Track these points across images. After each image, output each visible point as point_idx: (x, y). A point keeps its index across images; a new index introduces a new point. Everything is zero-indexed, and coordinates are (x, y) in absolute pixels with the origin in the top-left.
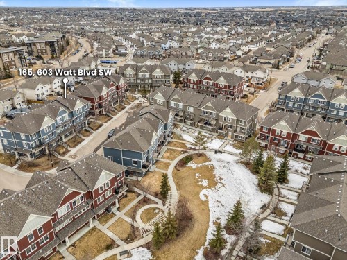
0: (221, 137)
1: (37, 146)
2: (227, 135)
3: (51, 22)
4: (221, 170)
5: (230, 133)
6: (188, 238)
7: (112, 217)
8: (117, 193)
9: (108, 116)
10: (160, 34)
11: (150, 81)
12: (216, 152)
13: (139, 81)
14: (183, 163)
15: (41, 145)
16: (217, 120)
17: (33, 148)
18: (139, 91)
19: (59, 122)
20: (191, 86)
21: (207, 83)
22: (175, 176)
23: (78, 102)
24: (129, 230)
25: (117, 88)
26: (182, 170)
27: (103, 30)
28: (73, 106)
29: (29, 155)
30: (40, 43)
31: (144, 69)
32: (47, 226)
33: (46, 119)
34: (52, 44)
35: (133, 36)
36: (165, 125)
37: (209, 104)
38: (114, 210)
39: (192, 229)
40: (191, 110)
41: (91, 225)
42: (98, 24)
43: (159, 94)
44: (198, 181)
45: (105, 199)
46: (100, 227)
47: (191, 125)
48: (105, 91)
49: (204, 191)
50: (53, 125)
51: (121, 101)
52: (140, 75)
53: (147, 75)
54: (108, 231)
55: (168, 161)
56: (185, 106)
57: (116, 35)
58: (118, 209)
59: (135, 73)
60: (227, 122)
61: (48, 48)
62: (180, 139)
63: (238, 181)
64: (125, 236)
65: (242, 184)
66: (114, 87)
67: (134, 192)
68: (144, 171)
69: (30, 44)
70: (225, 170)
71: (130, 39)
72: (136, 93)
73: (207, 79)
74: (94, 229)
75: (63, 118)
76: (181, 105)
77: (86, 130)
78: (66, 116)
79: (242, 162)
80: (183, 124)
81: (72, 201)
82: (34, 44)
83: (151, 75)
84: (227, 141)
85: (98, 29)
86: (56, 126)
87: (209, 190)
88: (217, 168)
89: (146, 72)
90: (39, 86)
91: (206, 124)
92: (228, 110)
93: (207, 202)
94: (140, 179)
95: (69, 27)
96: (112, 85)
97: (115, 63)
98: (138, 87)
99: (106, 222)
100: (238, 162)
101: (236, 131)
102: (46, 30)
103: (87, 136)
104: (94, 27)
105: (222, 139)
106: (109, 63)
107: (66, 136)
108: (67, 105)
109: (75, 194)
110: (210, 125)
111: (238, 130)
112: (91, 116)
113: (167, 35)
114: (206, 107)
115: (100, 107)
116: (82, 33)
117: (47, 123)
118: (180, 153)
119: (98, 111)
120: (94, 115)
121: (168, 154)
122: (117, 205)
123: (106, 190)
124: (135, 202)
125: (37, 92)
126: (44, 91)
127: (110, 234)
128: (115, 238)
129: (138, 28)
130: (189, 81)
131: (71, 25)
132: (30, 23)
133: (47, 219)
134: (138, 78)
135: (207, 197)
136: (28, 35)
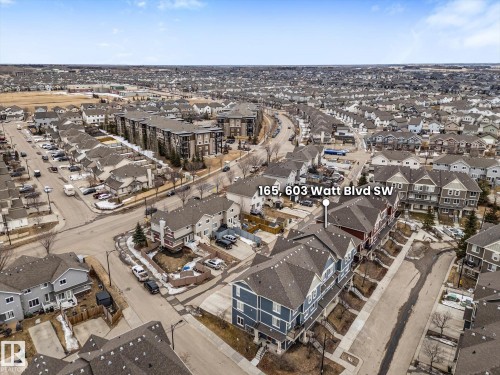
3: (230, 86)
10: (393, 107)
11: (434, 199)
13: (412, 197)
15: (298, 325)
17: (288, 332)
18: (411, 213)
25: (389, 211)
27: (302, 99)
29: (279, 343)
30: (235, 119)
31: (426, 177)
34: (250, 121)
35: (352, 109)
48: (378, 220)
52: (417, 186)
53: (431, 188)
57: (322, 107)
59: (408, 183)
61: (245, 126)
66: (385, 211)
69: (220, 121)
71: (348, 114)
82: (228, 120)
83: (438, 189)
85: (294, 98)
86: (320, 290)
89: (429, 182)
95: (255, 94)
96: (385, 207)
97: (344, 154)
98: (407, 206)
104: (289, 94)
106: (335, 154)
115: (368, 246)
116: (277, 103)
119: (364, 253)
126: (260, 200)
131: (257, 91)
132: (206, 88)
134: (411, 192)
136: (211, 105)
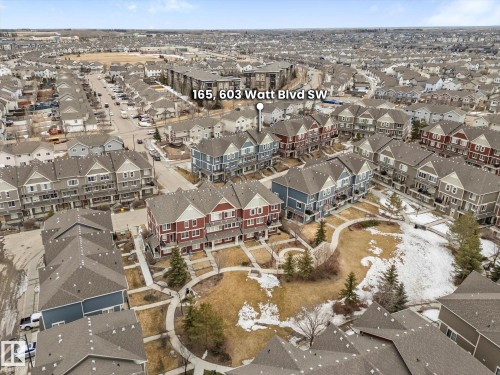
0: (437, 212)
1: (217, 171)
2: (447, 212)
4: (409, 247)
5: (453, 210)
6: (324, 288)
7: (257, 244)
8: (269, 224)
9: (299, 161)
10: (438, 68)
11: (372, 129)
12: (416, 227)
13: (357, 128)
14: (361, 226)
15: (221, 170)
16: (437, 188)
17: (215, 172)
18: (354, 140)
19: (243, 153)
20: (433, 144)
21: (459, 142)
22: (343, 234)
23: (267, 136)
24: (269, 259)
25: (321, 130)
26: (355, 231)
28: (261, 140)
29: (209, 177)
30: (260, 74)
31: (367, 112)
32: (200, 222)
33: (231, 146)
34: (273, 76)
36: (354, 177)
37: (429, 164)
38: (262, 239)
39: (333, 282)
40: (405, 169)
41: (237, 243)
42: (347, 52)
43: (367, 143)
44: (369, 247)
45: (255, 225)
46: (244, 248)
47: (402, 189)
48: (302, 131)
49: (371, 258)
50: (236, 154)
51: (324, 148)
52: (361, 119)
53: (370, 121)
54: (249, 252)
55: (344, 219)
56: (397, 163)
57: (364, 68)
58: (266, 241)
59: (353, 117)
60: (450, 193)
61: (268, 80)
62: (375, 202)
63: (428, 264)
64: (262, 262)
65: (432, 268)
66: (316, 130)
67: (289, 233)
68: (309, 218)
69: (248, 75)
70: (416, 248)
71: (382, 75)
72: (349, 142)
73: (458, 135)
74: (238, 247)
75: (248, 150)
76: (392, 161)
77: (269, 170)
78: (252, 149)
79: (449, 247)
80: (391, 187)
81: (225, 211)
82: (255, 75)
83: (375, 121)
84: (444, 220)
86: (238, 156)
87: (379, 259)
88: (406, 242)
89: (368, 116)
90: (241, 119)
91: (420, 191)
92: (454, 176)
93: (368, 268)
94: (300, 224)
96: (315, 126)
97: (341, 103)
98: (353, 135)
99: (251, 246)
100: (442, 245)
101: (463, 208)
102: (277, 59)
103: (268, 175)
105: (437, 215)
106: (333, 102)
107: (247, 170)
108: (256, 137)
109: (228, 206)
110: (426, 193)
111: (467, 207)
112: (278, 156)
113: (449, 71)
114: (425, 168)
115: (293, 148)
116: (319, 64)
117: (231, 151)
118: (365, 215)
119: (289, 152)
120: (282, 155)
121: (348, 213)
122: (266, 237)
123: (257, 215)
124: (286, 241)
125: (238, 125)
126: (244, 124)
127: (250, 256)
128: (253, 260)
129: (405, 59)
130: (430, 135)
133: (201, 215)
134: (356, 124)
135: (370, 263)
136: (253, 65)
